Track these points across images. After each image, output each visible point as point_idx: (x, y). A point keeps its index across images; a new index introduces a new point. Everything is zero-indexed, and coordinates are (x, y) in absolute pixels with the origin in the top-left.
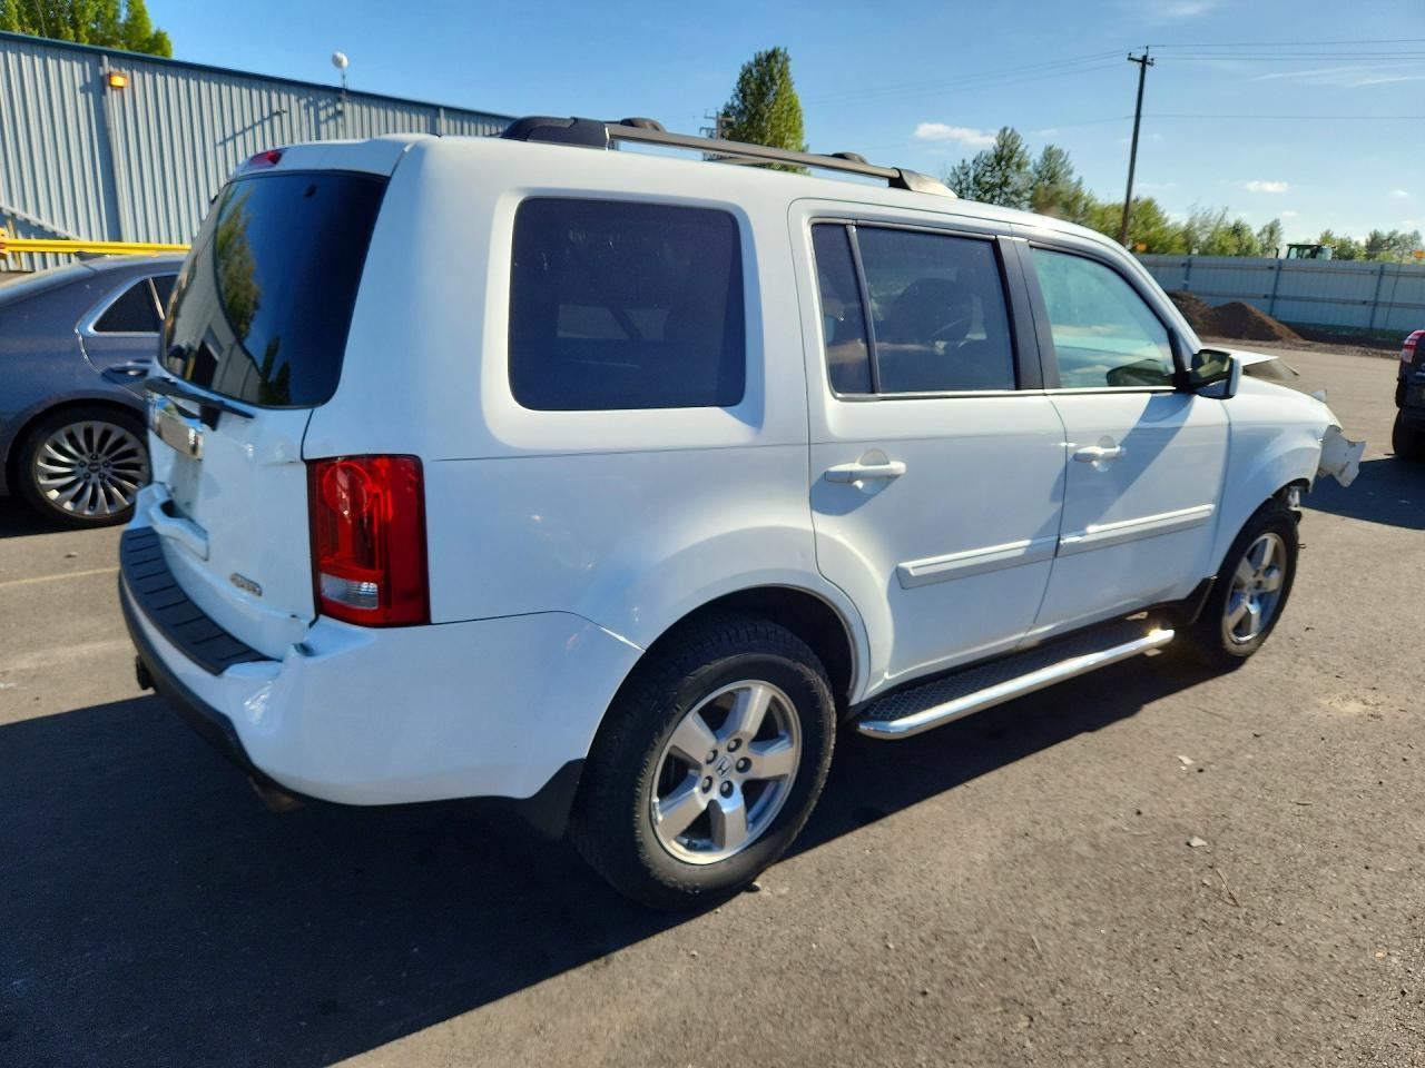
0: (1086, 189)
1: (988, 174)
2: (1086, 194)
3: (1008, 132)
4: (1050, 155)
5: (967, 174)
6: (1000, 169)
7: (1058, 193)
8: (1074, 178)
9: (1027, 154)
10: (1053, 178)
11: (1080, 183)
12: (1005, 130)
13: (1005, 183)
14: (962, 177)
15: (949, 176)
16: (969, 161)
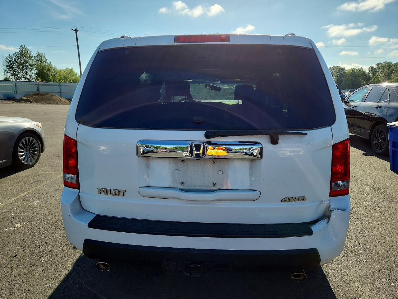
0: (53, 65)
1: (19, 59)
2: (53, 67)
3: (23, 47)
4: (38, 54)
5: (12, 59)
6: (23, 58)
7: (44, 66)
8: (48, 62)
9: (31, 54)
10: (42, 62)
11: (50, 63)
12: (22, 46)
13: (26, 62)
14: (10, 60)
15: (5, 59)
16: (11, 55)
